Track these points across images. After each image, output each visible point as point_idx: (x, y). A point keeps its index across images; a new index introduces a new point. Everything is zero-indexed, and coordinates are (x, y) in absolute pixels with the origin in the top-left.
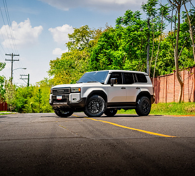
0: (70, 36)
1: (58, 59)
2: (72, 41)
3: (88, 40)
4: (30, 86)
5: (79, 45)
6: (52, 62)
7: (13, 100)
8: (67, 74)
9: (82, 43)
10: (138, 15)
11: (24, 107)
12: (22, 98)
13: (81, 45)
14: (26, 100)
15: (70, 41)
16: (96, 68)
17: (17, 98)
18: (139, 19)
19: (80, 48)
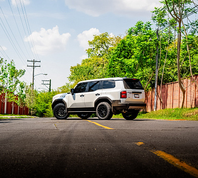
0: (90, 43)
1: (78, 65)
2: (92, 47)
3: (107, 47)
4: (51, 91)
5: (99, 51)
6: (72, 68)
7: (34, 105)
9: (101, 49)
10: (149, 26)
11: (45, 112)
12: (43, 103)
13: (101, 52)
14: (47, 104)
15: (90, 47)
16: (113, 74)
17: (39, 103)
18: (150, 29)
19: (99, 55)
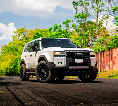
0: (15, 33)
1: (6, 45)
3: (25, 35)
6: (3, 47)
8: (14, 54)
15: (14, 35)
18: (61, 28)
19: (20, 40)
